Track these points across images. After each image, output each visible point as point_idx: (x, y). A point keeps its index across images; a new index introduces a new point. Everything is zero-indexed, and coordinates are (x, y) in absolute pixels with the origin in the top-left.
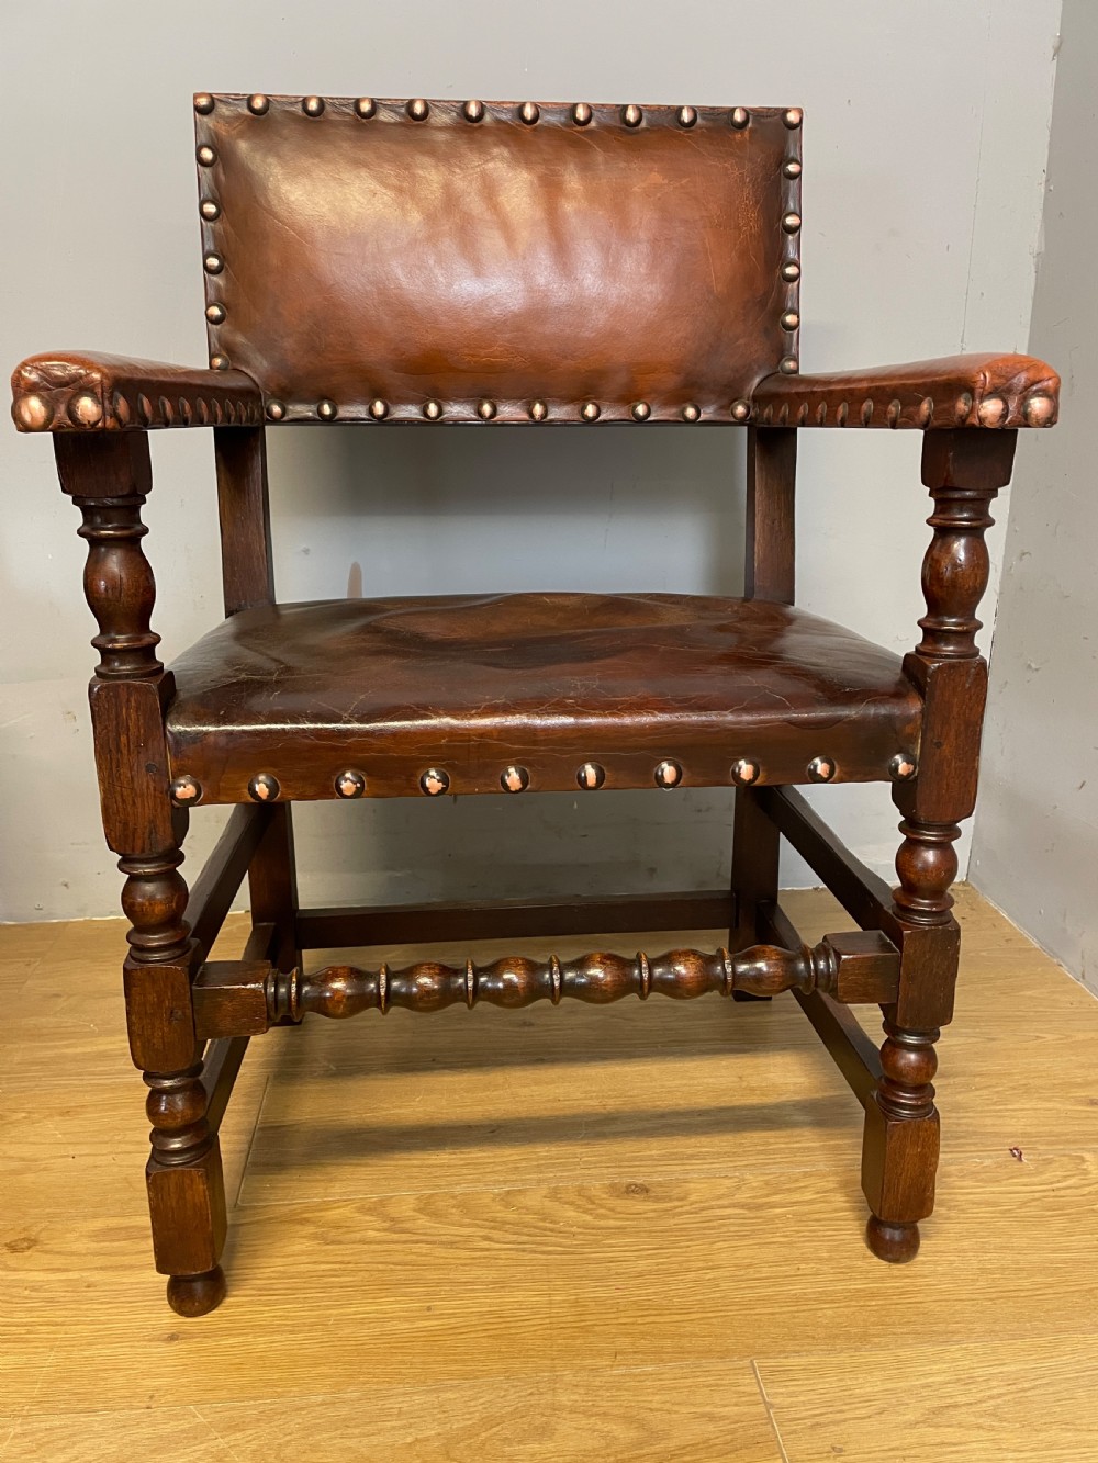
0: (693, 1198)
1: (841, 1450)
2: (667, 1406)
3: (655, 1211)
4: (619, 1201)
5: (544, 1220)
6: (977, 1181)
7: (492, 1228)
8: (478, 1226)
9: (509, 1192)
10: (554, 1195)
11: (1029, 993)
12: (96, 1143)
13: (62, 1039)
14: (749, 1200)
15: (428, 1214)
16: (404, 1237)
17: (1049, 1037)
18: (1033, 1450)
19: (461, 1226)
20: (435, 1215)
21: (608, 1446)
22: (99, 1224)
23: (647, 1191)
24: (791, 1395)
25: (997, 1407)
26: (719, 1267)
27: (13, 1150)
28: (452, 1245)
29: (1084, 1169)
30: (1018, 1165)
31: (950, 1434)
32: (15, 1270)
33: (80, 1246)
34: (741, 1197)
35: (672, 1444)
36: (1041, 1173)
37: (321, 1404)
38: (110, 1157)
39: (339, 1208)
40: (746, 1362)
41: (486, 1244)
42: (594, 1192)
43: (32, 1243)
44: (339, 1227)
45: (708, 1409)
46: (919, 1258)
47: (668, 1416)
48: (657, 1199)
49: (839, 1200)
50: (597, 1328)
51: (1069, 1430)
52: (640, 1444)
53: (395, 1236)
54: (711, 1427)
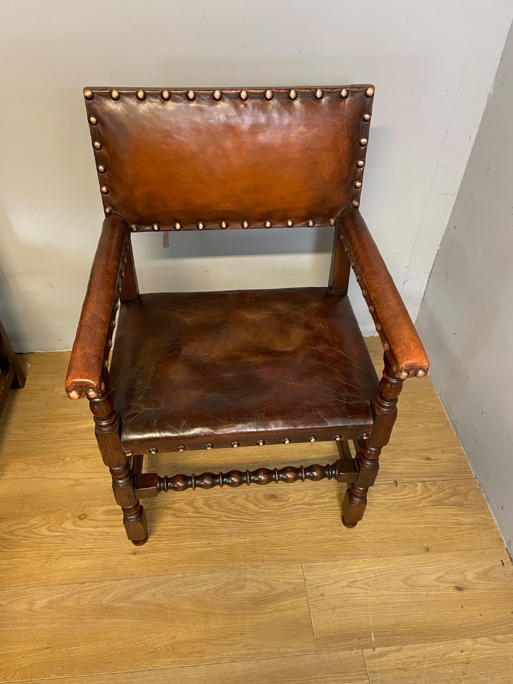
0: (290, 500)
1: (323, 595)
2: (277, 579)
3: (278, 506)
4: (267, 501)
5: (243, 509)
6: (381, 494)
7: (228, 512)
8: (223, 511)
9: (232, 497)
10: (247, 499)
11: (419, 402)
12: (96, 472)
13: (75, 421)
14: (308, 502)
15: (207, 506)
16: (200, 515)
17: (421, 426)
18: (376, 597)
19: (217, 511)
20: (210, 507)
21: (260, 592)
22: (105, 508)
23: (276, 497)
24: (312, 576)
25: (369, 582)
26: (296, 529)
27: (71, 475)
28: (215, 519)
29: (416, 490)
30: (395, 487)
31: (354, 590)
32: (83, 527)
33: (102, 517)
34: (306, 500)
35: (278, 592)
36: (402, 491)
37: (180, 577)
38: (103, 479)
39: (179, 503)
40: (300, 565)
41: (225, 519)
42: (259, 498)
43: (86, 516)
44: (180, 511)
45: (288, 580)
46: (357, 526)
47: (277, 583)
48: (279, 501)
49: (336, 502)
50: (258, 552)
51: (387, 590)
52: (269, 592)
53: (197, 515)
54: (289, 587)
